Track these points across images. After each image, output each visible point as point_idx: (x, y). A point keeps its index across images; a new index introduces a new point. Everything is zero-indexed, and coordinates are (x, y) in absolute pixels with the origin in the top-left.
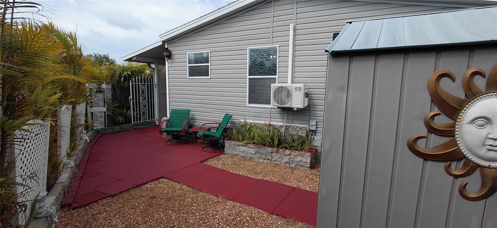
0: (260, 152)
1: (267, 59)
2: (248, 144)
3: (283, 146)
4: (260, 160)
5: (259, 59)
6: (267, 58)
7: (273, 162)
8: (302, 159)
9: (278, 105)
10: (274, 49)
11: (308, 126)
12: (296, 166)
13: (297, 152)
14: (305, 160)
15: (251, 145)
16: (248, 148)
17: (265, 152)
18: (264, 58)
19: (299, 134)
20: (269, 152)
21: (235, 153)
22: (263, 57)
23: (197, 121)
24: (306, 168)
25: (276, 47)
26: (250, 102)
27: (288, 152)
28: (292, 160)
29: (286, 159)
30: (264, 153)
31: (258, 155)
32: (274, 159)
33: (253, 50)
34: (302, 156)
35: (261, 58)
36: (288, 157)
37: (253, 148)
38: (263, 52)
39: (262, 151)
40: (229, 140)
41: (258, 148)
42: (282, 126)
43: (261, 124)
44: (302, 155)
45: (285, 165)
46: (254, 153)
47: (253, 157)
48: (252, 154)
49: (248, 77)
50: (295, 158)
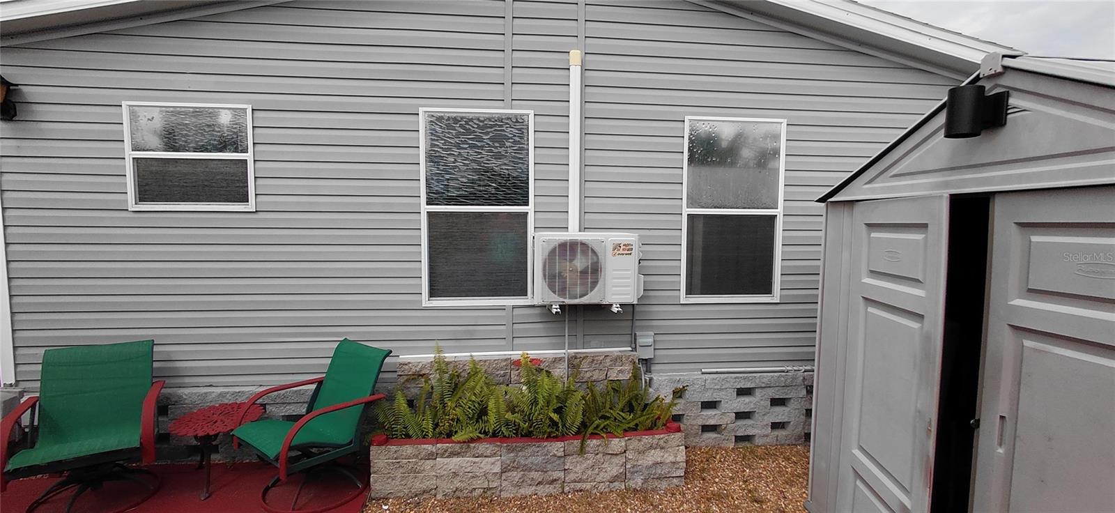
0: (523, 462)
1: (495, 151)
2: (472, 445)
3: (596, 428)
4: (522, 491)
5: (465, 149)
6: (496, 147)
7: (572, 485)
8: (663, 456)
9: (562, 300)
10: (517, 122)
11: (630, 349)
12: (646, 480)
13: (647, 439)
14: (671, 459)
15: (485, 445)
16: (474, 456)
17: (540, 459)
18: (482, 147)
19: (613, 375)
20: (555, 455)
21: (418, 486)
22: (479, 144)
23: (187, 380)
24: (675, 480)
25: (523, 115)
26: (433, 293)
27: (617, 444)
28: (633, 467)
29: (613, 468)
30: (536, 465)
31: (516, 475)
32: (571, 477)
33: (440, 119)
34: (662, 448)
35: (472, 146)
36: (620, 460)
37: (494, 455)
38: (479, 127)
39: (530, 460)
40: (386, 442)
41: (510, 450)
42: (557, 360)
43: (485, 361)
44: (661, 443)
45: (612, 485)
46: (497, 469)
47: (495, 485)
48: (490, 477)
49: (425, 208)
50: (641, 457)
